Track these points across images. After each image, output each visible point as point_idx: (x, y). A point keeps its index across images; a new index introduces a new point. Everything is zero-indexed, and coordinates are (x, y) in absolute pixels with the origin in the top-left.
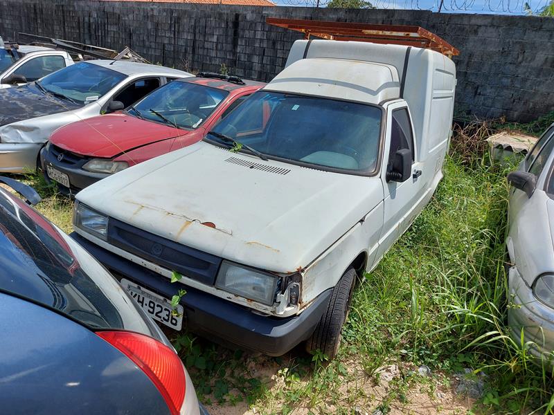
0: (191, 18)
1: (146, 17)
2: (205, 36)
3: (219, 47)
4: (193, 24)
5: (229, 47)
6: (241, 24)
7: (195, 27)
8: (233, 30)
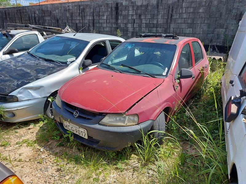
0: (90, 8)
1: (66, 10)
2: (99, 16)
3: (108, 21)
4: (92, 11)
5: (114, 21)
6: (120, 8)
7: (93, 12)
8: (115, 11)
